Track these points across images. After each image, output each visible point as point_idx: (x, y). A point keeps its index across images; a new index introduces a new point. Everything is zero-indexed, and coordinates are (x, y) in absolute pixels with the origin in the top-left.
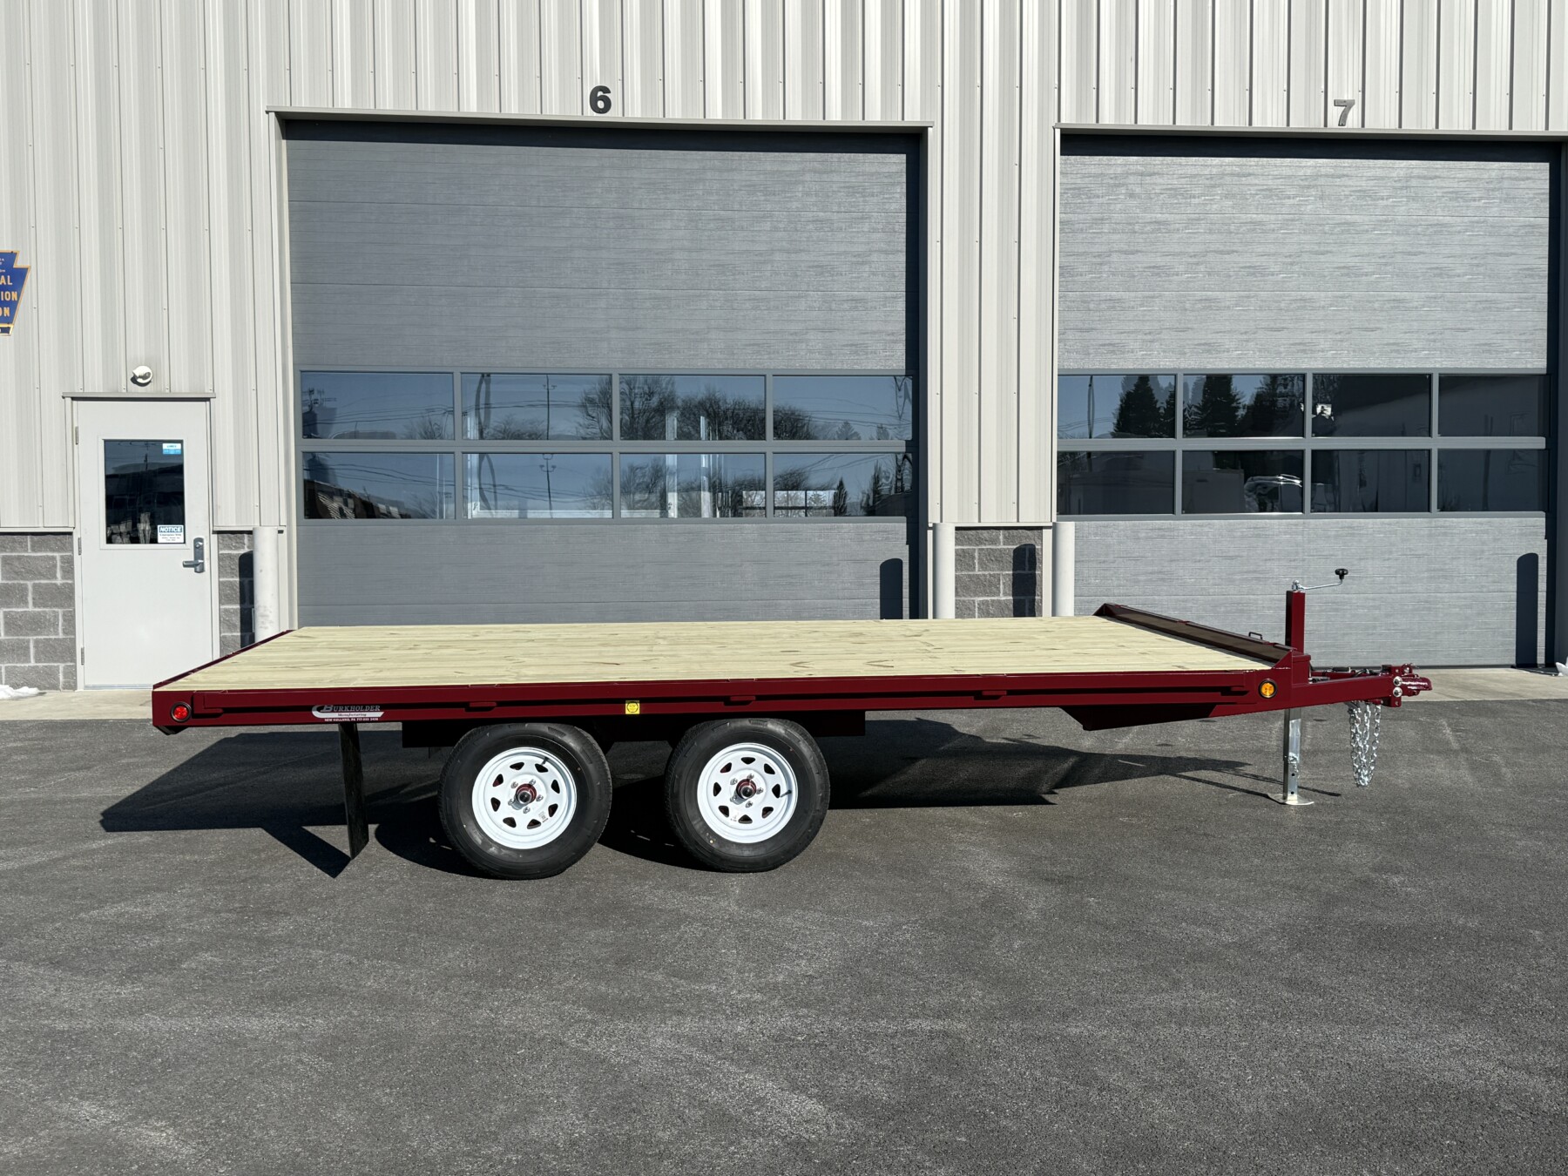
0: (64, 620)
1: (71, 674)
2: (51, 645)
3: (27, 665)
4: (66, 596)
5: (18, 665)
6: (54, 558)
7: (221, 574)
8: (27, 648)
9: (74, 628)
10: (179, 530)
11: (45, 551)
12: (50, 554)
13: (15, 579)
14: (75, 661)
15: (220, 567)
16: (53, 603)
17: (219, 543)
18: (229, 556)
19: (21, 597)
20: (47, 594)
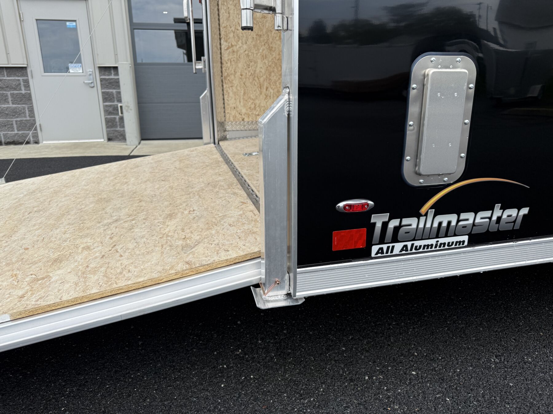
0: (29, 111)
1: (36, 136)
2: (24, 123)
3: (13, 132)
4: (28, 98)
5: (9, 133)
6: (19, 80)
7: (102, 88)
8: (12, 124)
9: (34, 114)
10: (79, 66)
11: (14, 77)
12: (17, 78)
14: (36, 130)
15: (101, 84)
16: (22, 102)
17: (100, 73)
18: (105, 79)
19: (6, 99)
20: (18, 98)
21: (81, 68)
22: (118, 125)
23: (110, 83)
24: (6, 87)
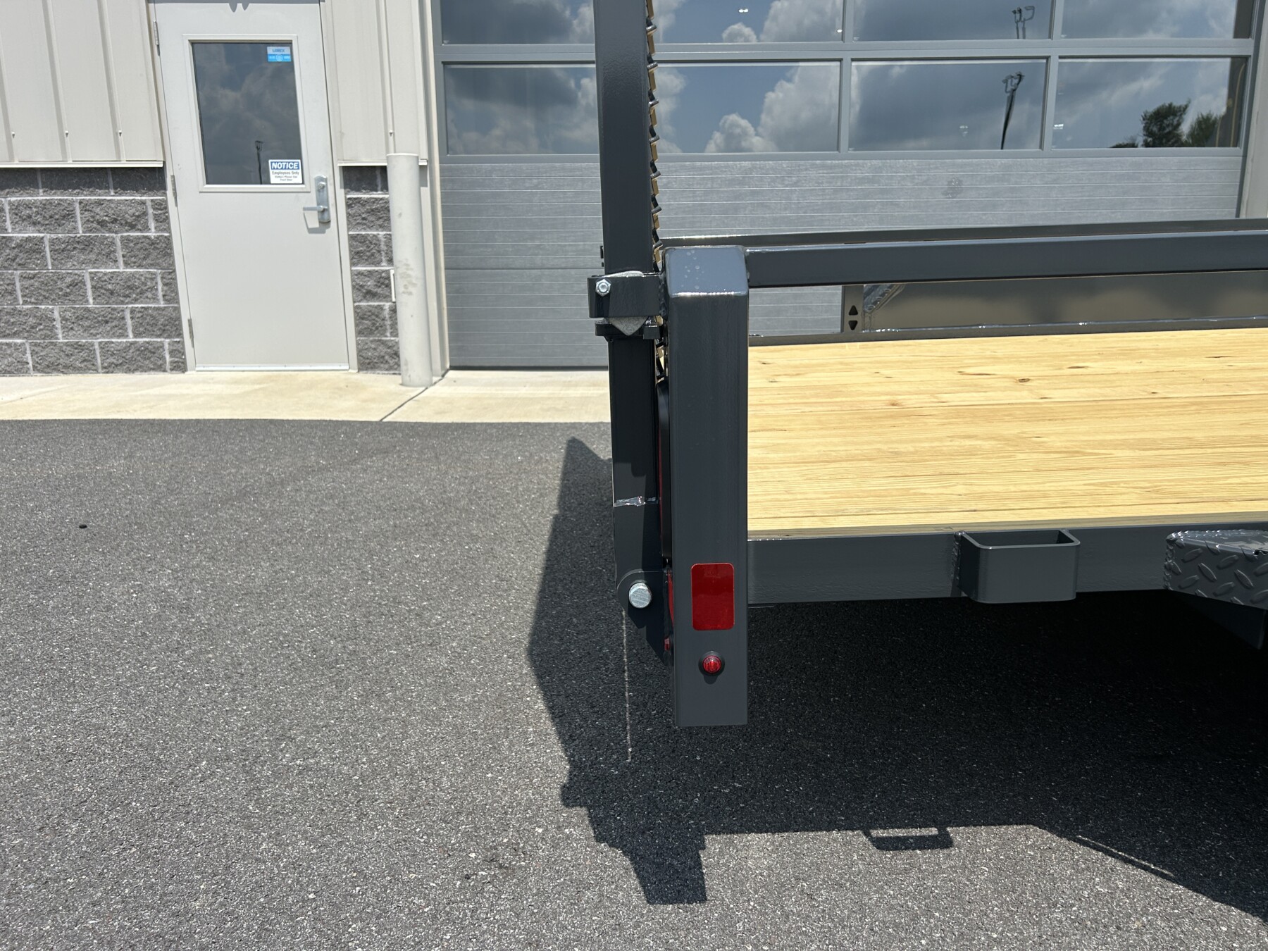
0: (165, 284)
1: (178, 352)
2: (152, 316)
4: (163, 249)
6: (143, 203)
7: (350, 225)
9: (177, 294)
10: (295, 165)
11: (131, 194)
12: (138, 198)
13: (98, 230)
14: (180, 335)
15: (348, 215)
16: (149, 261)
17: (345, 184)
18: (358, 200)
19: (108, 254)
20: (139, 250)
21: (300, 171)
22: (388, 327)
23: (372, 211)
24: (112, 223)
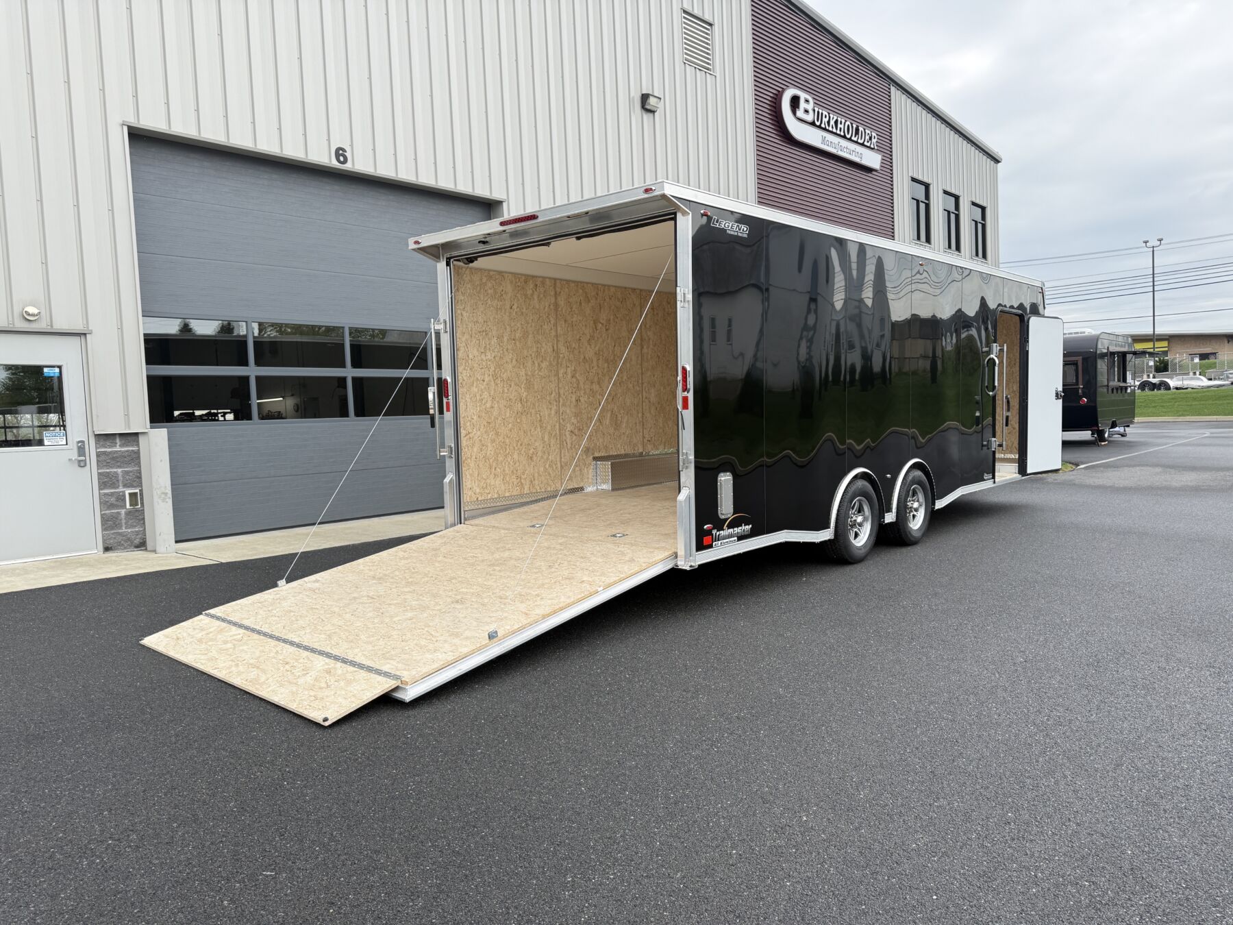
7: (99, 467)
10: (62, 434)
15: (98, 461)
17: (96, 443)
18: (104, 453)
21: (65, 438)
22: (124, 524)
23: (113, 459)
